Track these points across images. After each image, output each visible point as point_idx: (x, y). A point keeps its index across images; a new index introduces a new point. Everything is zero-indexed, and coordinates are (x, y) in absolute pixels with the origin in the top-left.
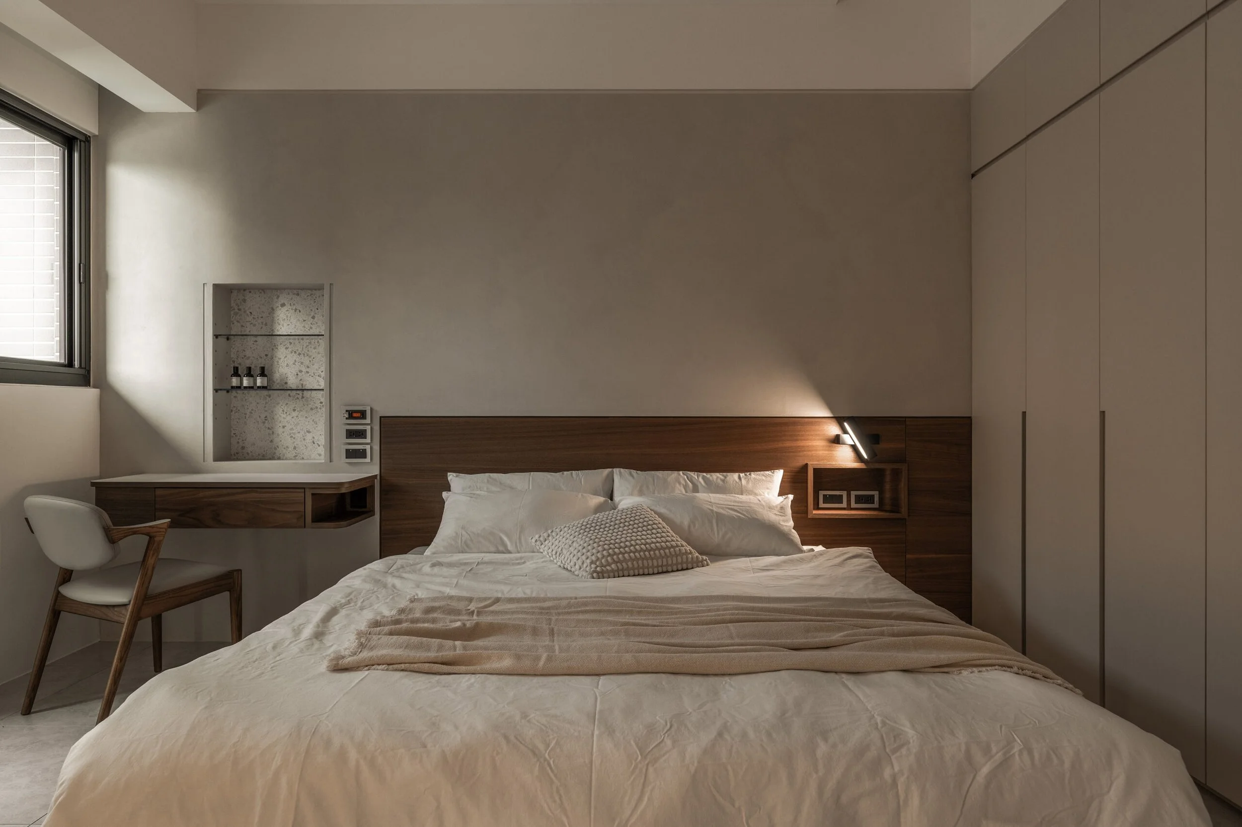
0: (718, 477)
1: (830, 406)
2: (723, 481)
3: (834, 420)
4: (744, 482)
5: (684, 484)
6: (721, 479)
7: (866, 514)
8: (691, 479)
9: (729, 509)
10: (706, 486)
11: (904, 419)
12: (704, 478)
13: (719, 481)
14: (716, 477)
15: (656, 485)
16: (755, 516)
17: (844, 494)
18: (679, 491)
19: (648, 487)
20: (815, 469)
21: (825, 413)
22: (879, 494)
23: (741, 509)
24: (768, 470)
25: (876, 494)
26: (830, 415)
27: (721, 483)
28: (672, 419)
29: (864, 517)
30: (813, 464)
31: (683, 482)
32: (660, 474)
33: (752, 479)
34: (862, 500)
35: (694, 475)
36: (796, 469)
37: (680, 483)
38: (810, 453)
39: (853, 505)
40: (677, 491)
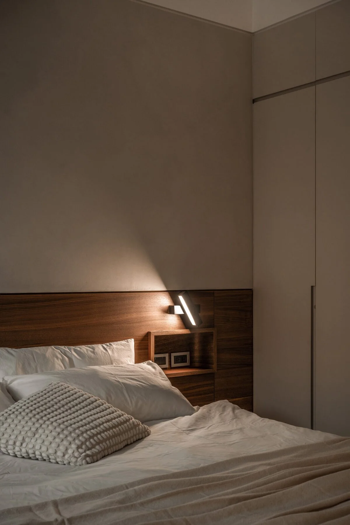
0: (87, 350)
1: (165, 282)
2: (93, 352)
3: (167, 293)
4: (110, 352)
5: (61, 358)
6: (91, 351)
7: (191, 372)
8: (65, 352)
9: (129, 378)
10: (80, 359)
11: (213, 292)
12: (75, 351)
13: (90, 352)
14: (84, 349)
15: (36, 361)
16: (153, 384)
17: (167, 355)
18: (59, 366)
19: (29, 364)
20: (156, 337)
21: (161, 287)
22: (190, 354)
23: (139, 378)
24: (122, 340)
25: (187, 354)
26: (164, 289)
27: (92, 354)
28: (41, 295)
29: (190, 374)
30: (155, 332)
31: (59, 356)
32: (38, 350)
33: (115, 349)
34: (179, 359)
35: (65, 348)
36: (140, 338)
37: (57, 358)
38: (150, 322)
39: (173, 365)
40: (57, 366)
